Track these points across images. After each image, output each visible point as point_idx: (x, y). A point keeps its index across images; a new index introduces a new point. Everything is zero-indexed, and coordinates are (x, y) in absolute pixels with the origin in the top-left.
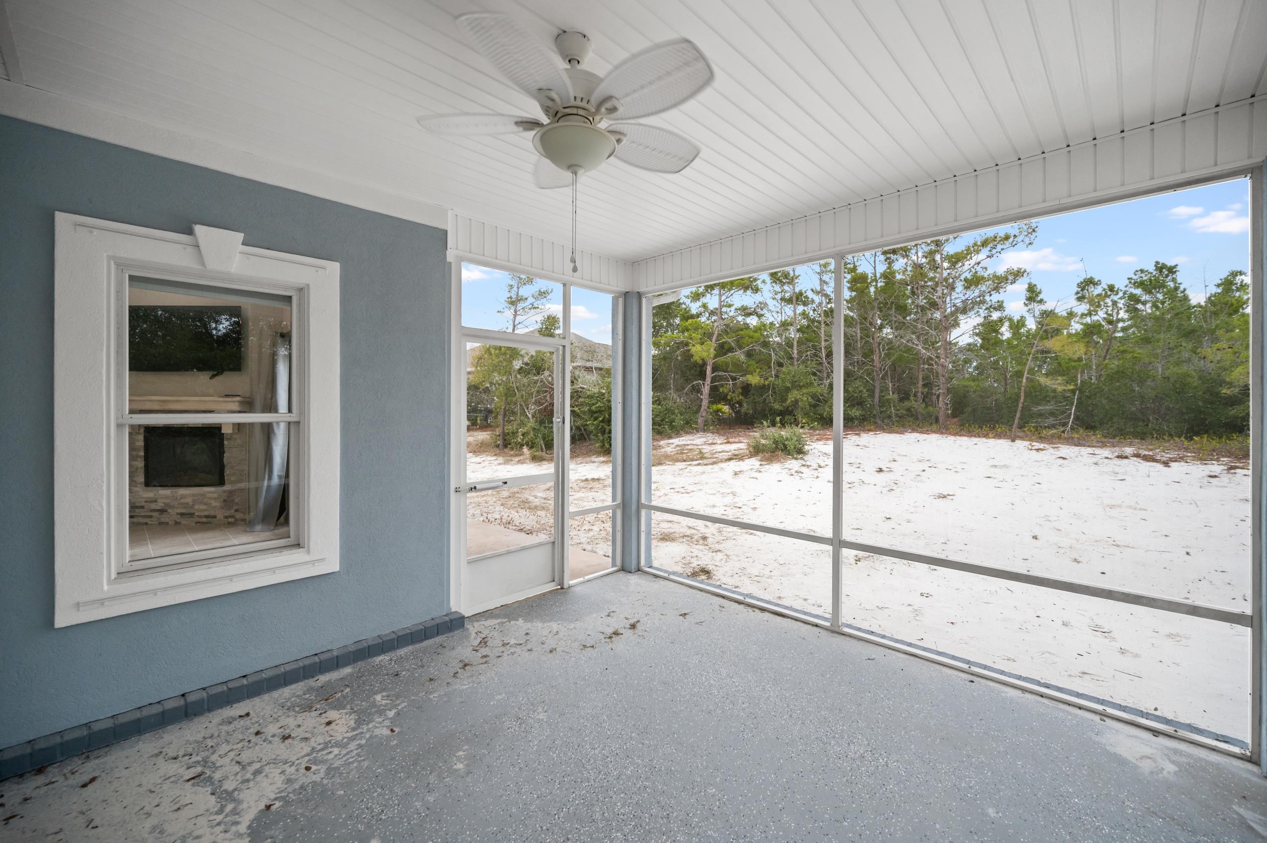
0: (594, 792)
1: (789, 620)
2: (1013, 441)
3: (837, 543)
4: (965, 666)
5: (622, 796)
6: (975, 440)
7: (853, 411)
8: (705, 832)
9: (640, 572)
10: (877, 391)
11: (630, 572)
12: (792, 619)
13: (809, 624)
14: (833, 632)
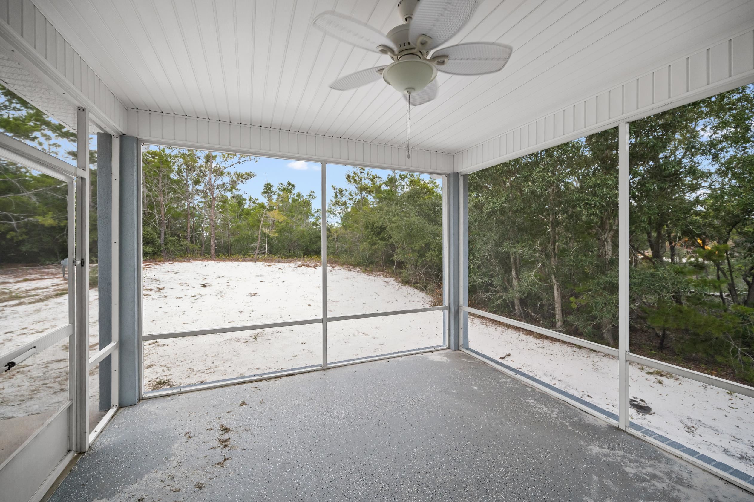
0: (394, 499)
1: (298, 375)
2: (255, 262)
3: (325, 320)
4: (380, 358)
5: (403, 487)
6: (237, 263)
7: (148, 248)
8: (440, 462)
9: (141, 402)
10: (163, 234)
11: (134, 405)
12: (299, 374)
13: (310, 372)
14: (325, 370)
